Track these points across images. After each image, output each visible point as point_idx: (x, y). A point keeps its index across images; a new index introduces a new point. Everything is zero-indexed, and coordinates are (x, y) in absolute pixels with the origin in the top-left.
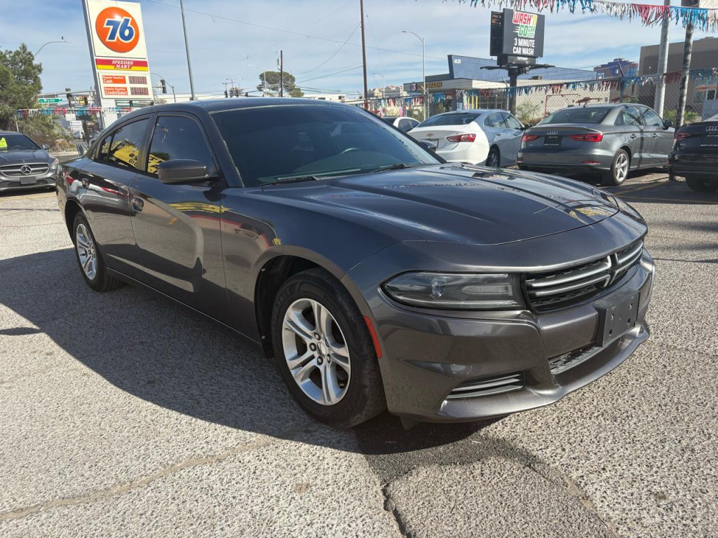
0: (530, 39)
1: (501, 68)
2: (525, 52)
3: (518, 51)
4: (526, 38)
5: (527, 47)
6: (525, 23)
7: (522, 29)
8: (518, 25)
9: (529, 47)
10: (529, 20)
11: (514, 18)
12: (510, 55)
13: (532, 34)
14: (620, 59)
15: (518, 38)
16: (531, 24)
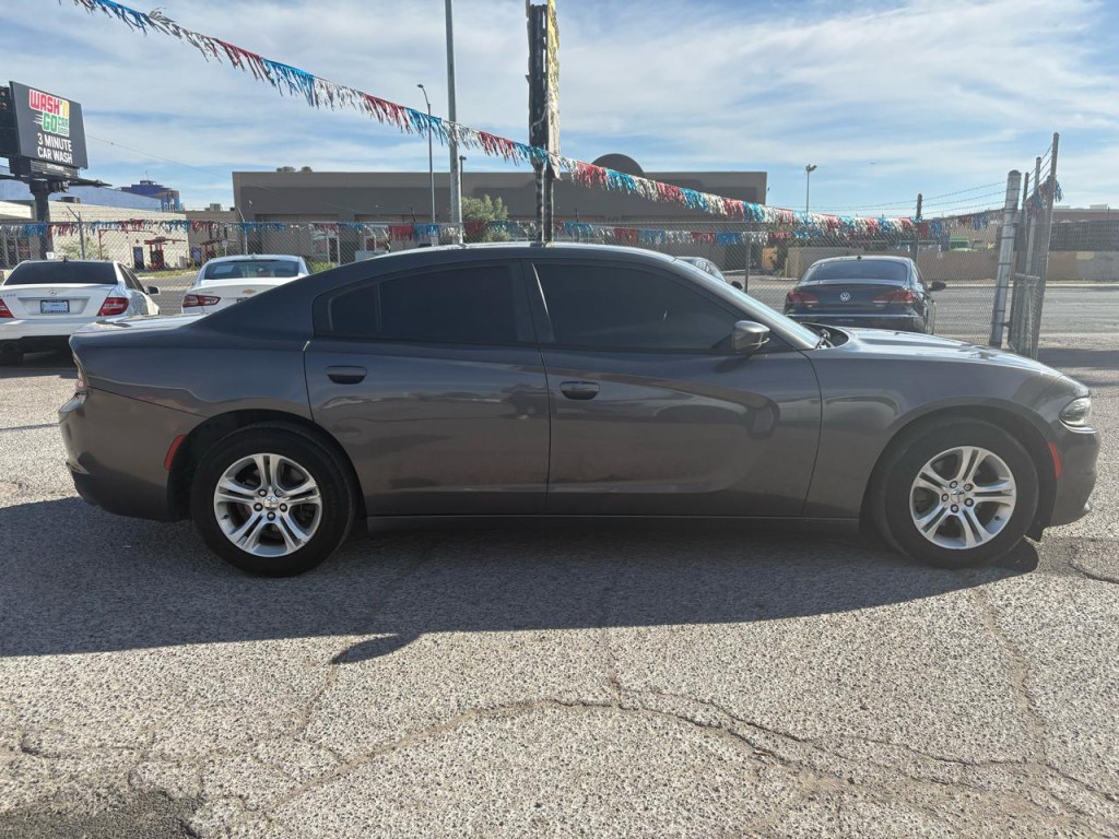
0: (64, 137)
1: (17, 178)
2: (58, 156)
3: (46, 155)
4: (57, 136)
5: (60, 150)
6: (50, 111)
7: (47, 120)
8: (41, 113)
9: (64, 151)
10: (57, 107)
11: (31, 100)
12: (34, 159)
13: (65, 130)
14: (150, 182)
15: (43, 133)
16: (61, 115)
